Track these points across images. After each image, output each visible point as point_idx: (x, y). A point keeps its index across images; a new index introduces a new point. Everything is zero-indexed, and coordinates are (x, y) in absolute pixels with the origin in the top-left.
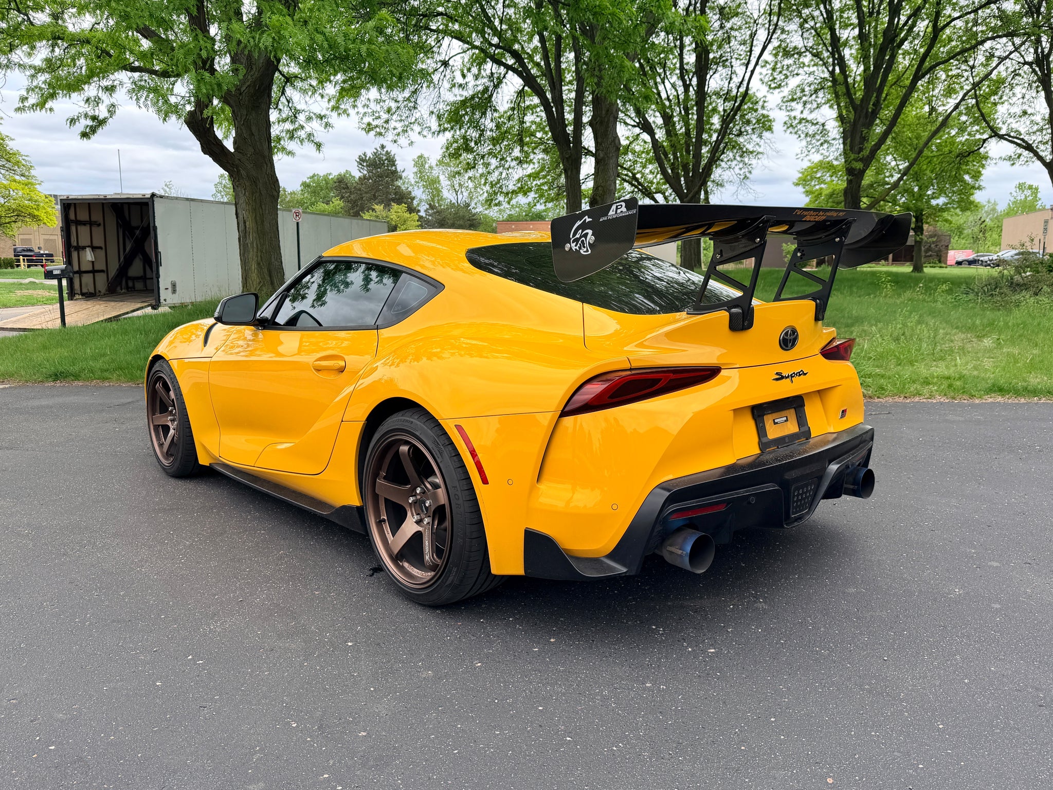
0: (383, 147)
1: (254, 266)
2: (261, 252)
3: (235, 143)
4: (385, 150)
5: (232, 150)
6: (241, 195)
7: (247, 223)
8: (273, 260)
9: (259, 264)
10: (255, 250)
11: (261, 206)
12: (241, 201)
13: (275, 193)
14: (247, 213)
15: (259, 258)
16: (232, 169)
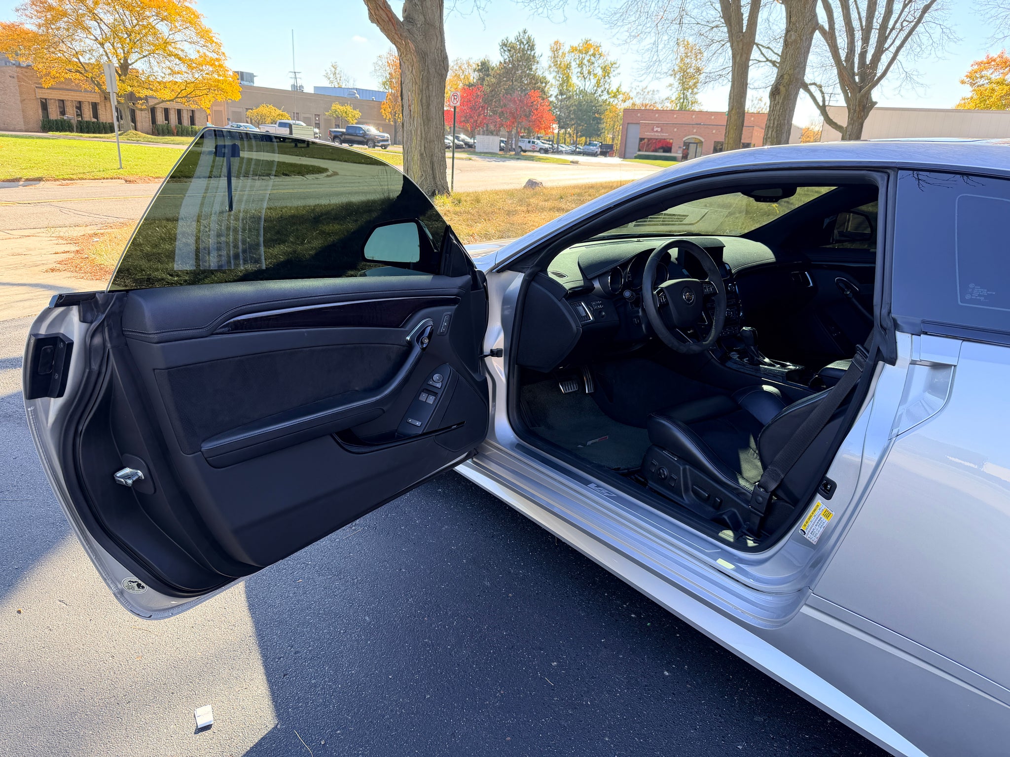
0: (525, 32)
1: (417, 157)
2: (426, 139)
3: (405, 11)
4: (527, 35)
5: (402, 19)
6: (408, 73)
7: (412, 108)
8: (436, 150)
9: (421, 155)
10: (419, 139)
11: (428, 87)
12: (407, 81)
13: (444, 72)
14: (413, 95)
15: (423, 147)
16: (400, 41)
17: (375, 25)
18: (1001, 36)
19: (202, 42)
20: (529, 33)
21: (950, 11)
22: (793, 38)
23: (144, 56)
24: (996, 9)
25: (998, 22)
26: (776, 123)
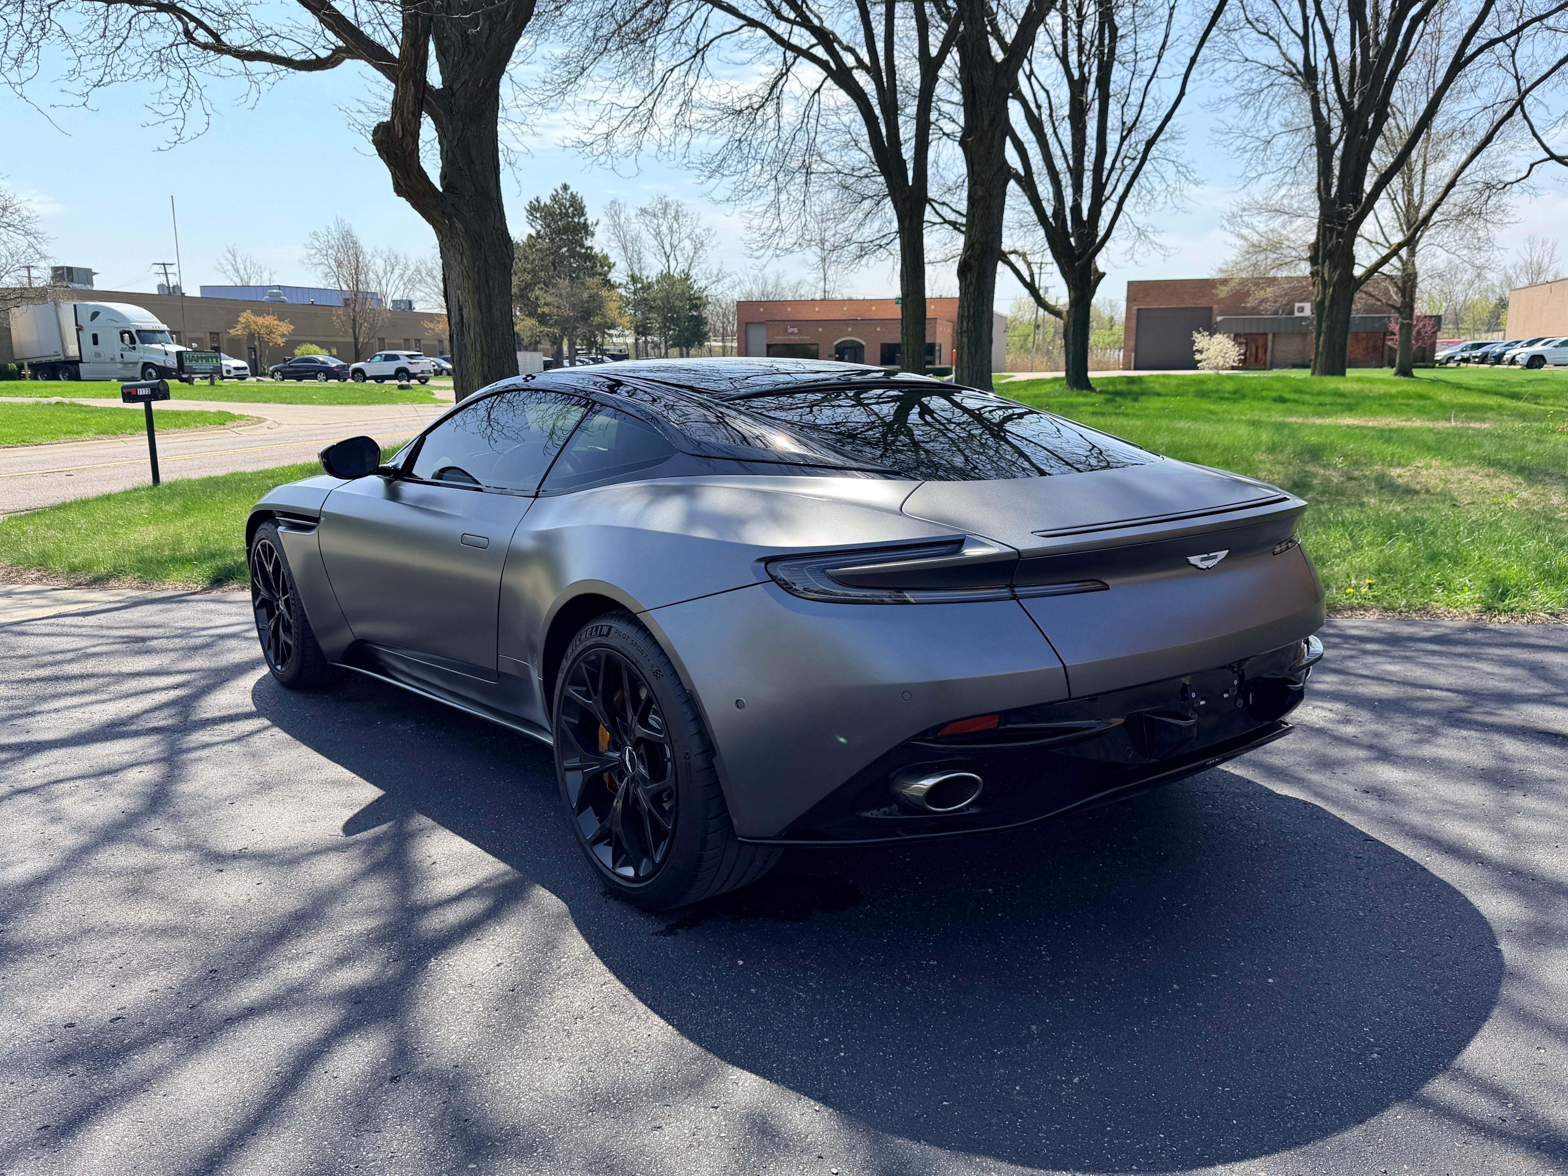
0: (565, 189)
3: (443, 177)
4: (569, 192)
5: (441, 190)
6: (454, 264)
10: (477, 356)
11: (487, 282)
12: (454, 275)
13: (508, 261)
14: (466, 294)
16: (440, 219)
17: (403, 199)
18: (1254, 174)
20: (572, 189)
22: (980, 193)
26: (971, 311)
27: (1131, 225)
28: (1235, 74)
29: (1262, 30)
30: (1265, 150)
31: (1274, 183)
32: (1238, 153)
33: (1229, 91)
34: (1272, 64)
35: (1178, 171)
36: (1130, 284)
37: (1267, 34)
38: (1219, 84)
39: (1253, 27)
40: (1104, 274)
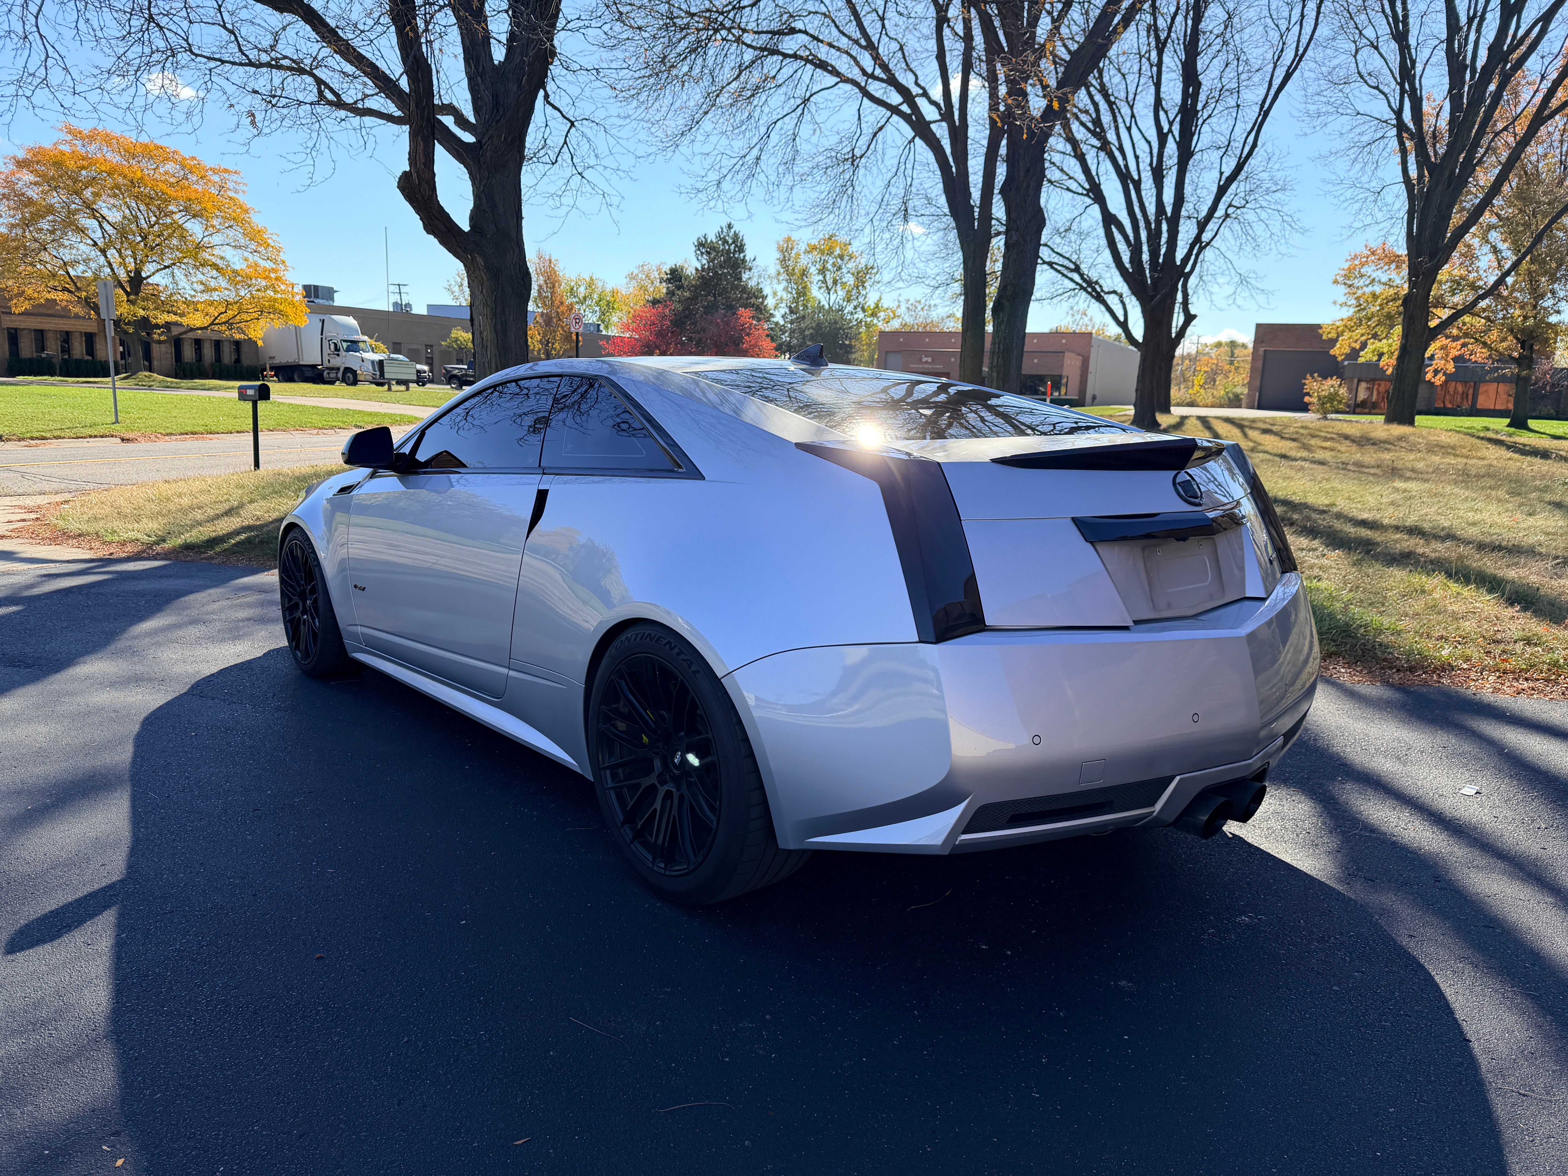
0: (730, 226)
3: (473, 218)
4: (732, 231)
5: (467, 230)
6: (478, 294)
7: (484, 334)
11: (503, 310)
12: (477, 303)
13: (525, 292)
14: (485, 319)
17: (431, 237)
19: (253, 246)
20: (736, 228)
21: (1295, 193)
23: (166, 267)
24: (1352, 190)
25: (1357, 206)
26: (1002, 347)
27: (1233, 271)
28: (1350, 127)
29: (1373, 84)
30: (1376, 201)
31: (1383, 233)
32: (1346, 204)
33: (1340, 144)
34: (1386, 117)
35: (1283, 221)
36: (1259, 326)
37: (1377, 88)
38: (1332, 137)
39: (1366, 82)
40: (1195, 316)
